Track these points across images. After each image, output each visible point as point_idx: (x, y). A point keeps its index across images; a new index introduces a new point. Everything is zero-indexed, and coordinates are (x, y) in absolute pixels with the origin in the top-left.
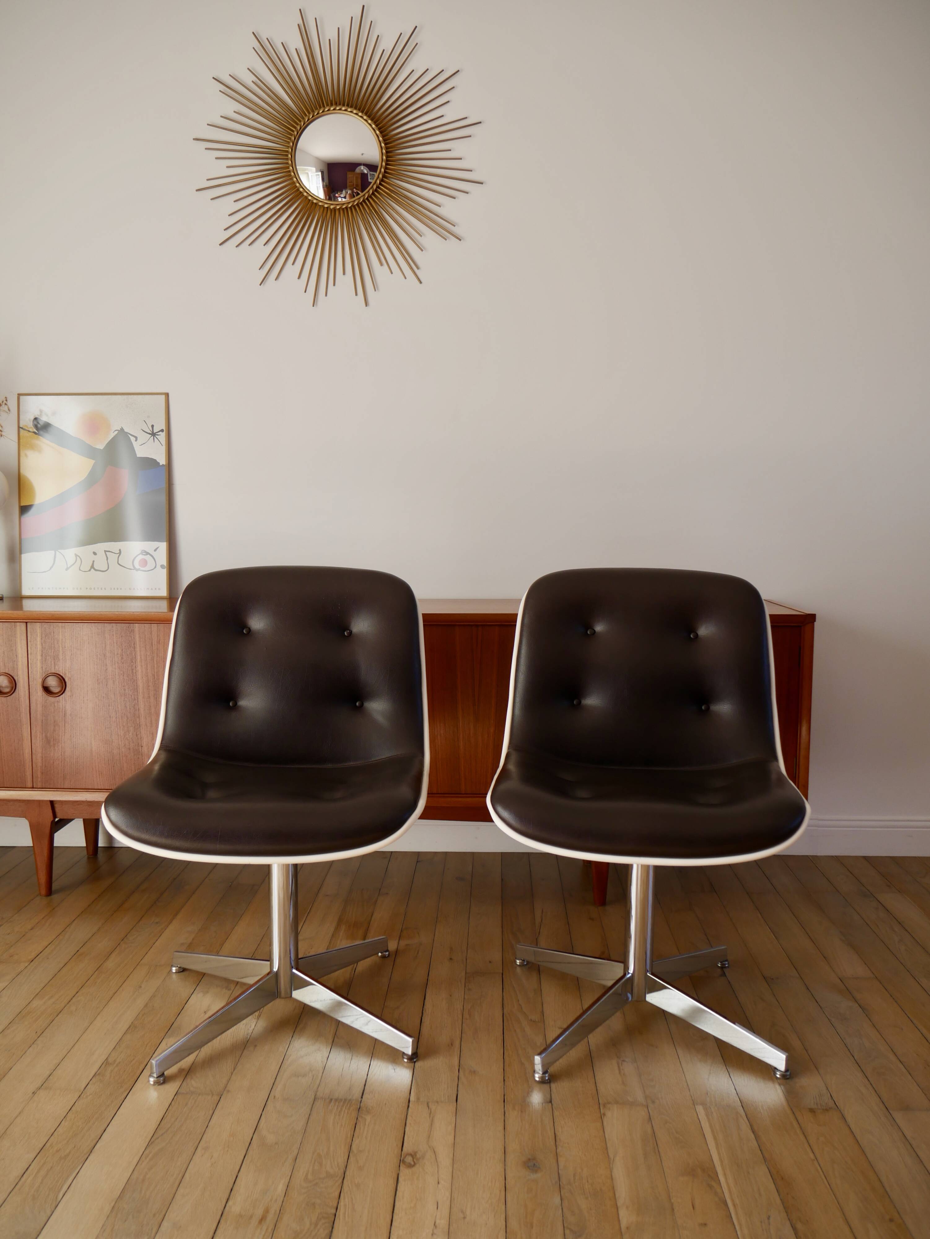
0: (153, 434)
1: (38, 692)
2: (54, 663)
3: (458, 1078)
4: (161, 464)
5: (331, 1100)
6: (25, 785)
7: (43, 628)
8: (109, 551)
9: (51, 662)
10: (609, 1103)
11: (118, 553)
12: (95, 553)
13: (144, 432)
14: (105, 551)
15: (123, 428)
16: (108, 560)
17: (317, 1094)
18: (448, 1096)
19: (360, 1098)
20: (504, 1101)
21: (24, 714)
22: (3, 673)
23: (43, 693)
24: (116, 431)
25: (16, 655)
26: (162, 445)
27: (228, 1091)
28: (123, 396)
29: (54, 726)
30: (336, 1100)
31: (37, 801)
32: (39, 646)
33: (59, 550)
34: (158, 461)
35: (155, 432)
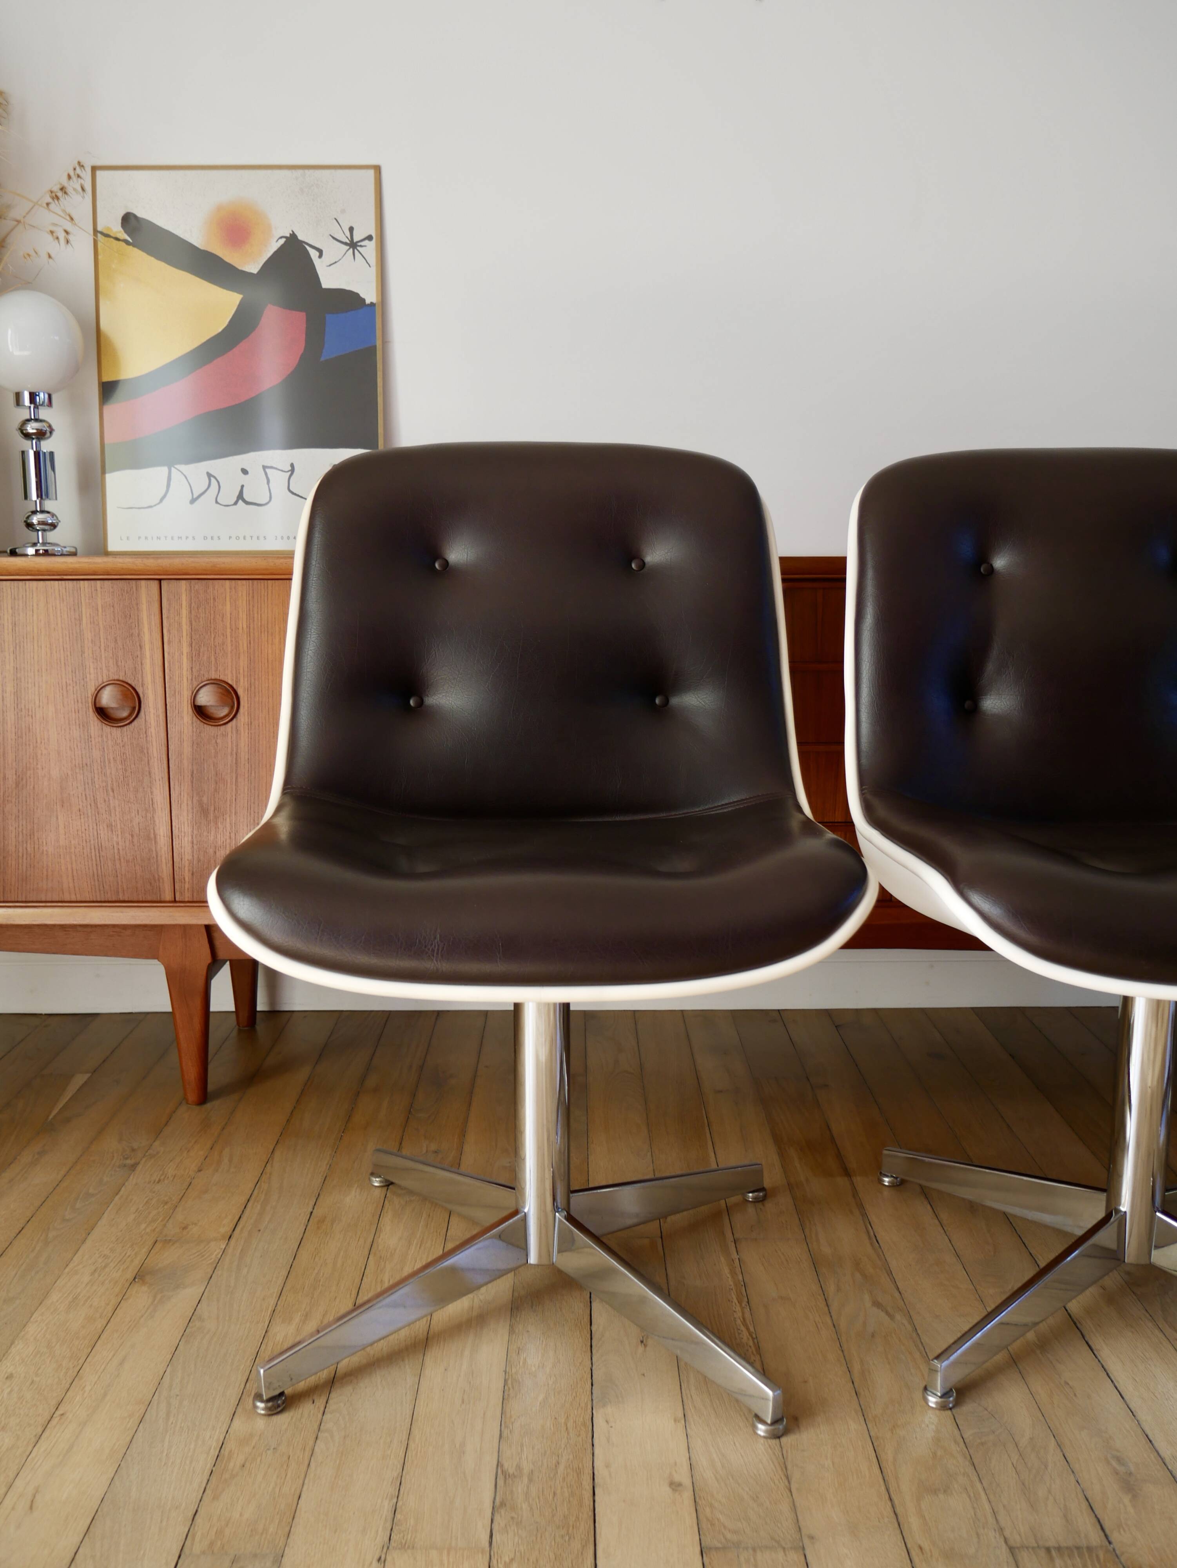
0: (353, 245)
1: (185, 718)
2: (216, 659)
4: (368, 302)
5: (1048, 1549)
6: (160, 895)
7: (193, 591)
8: (271, 467)
9: (209, 658)
11: (289, 471)
12: (245, 472)
13: (335, 241)
14: (264, 467)
15: (296, 233)
16: (270, 485)
17: (1006, 1536)
19: (1108, 1543)
21: (156, 759)
22: (114, 680)
23: (195, 718)
24: (281, 237)
25: (140, 646)
26: (369, 266)
27: (811, 1537)
28: (293, 171)
29: (217, 783)
30: (1059, 1549)
31: (180, 925)
32: (185, 627)
33: (177, 466)
34: (362, 295)
35: (355, 240)
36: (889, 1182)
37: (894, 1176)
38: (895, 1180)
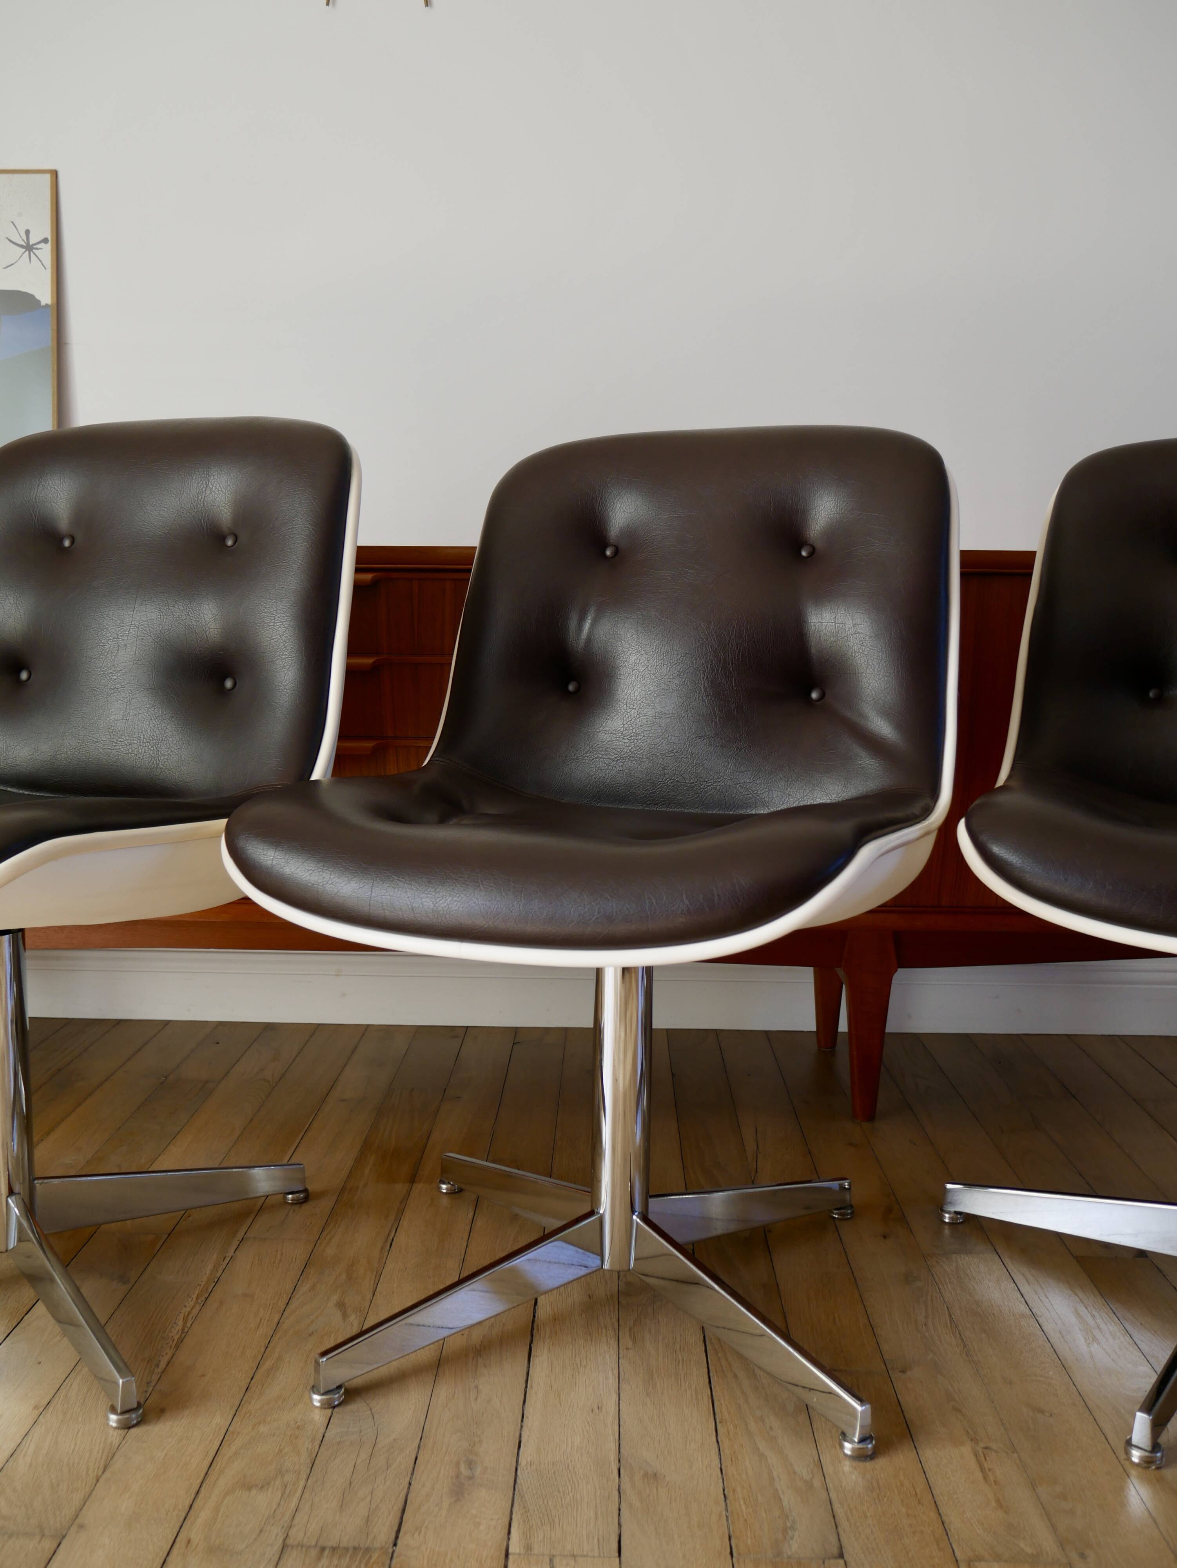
0: (29, 248)
3: (619, 1493)
4: (43, 303)
5: (323, 1549)
10: (980, 1559)
13: (11, 244)
17: (290, 1534)
18: (598, 1540)
19: (392, 1545)
20: (731, 1553)
26: (45, 268)
27: (81, 1526)
30: (334, 1549)
34: (38, 297)
35: (31, 243)
36: (447, 1189)
37: (452, 1183)
38: (453, 1187)
